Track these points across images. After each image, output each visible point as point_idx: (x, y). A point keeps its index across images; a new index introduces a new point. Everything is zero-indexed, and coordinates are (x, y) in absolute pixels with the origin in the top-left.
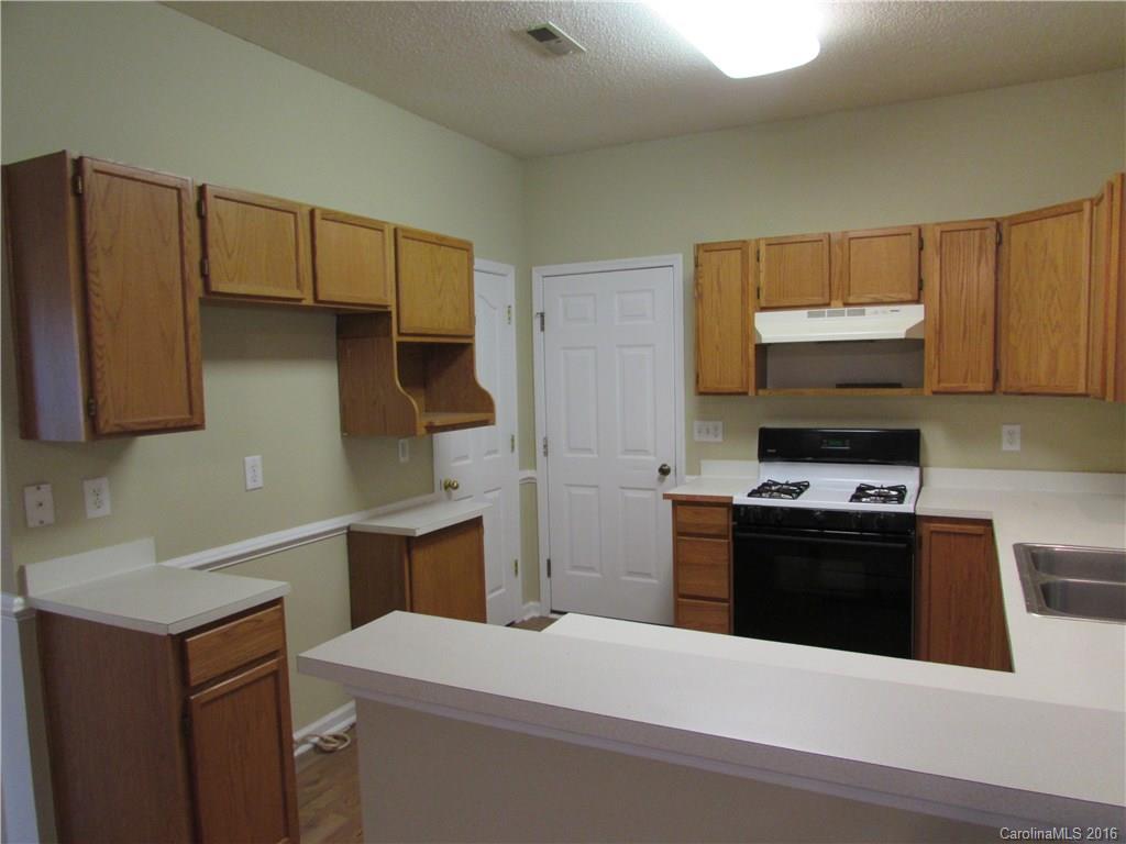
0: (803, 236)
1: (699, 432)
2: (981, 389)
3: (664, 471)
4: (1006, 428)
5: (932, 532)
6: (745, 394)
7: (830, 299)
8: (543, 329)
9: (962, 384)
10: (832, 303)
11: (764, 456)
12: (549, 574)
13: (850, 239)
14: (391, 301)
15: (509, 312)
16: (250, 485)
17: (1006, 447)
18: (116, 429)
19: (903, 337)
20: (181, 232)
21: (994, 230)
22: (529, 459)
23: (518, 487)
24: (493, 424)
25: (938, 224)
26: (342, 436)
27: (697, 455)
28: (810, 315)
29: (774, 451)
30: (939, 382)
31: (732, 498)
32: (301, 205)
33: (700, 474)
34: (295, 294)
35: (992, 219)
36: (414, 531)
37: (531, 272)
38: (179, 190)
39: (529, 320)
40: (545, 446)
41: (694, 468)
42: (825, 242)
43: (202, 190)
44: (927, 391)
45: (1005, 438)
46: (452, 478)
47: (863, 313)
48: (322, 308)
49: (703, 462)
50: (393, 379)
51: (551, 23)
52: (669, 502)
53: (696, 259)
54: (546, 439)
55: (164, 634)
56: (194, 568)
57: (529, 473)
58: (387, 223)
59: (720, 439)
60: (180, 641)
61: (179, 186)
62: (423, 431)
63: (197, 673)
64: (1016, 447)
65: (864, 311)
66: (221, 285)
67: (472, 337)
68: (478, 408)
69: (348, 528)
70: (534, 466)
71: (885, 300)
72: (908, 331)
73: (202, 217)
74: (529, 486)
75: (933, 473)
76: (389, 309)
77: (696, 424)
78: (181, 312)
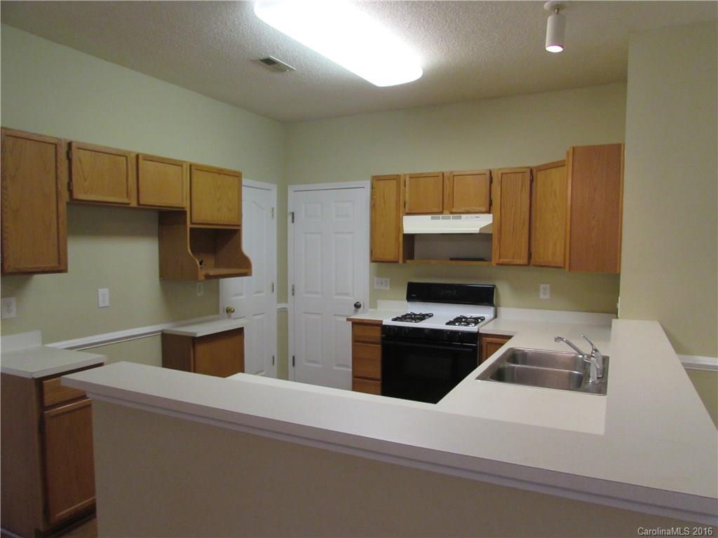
0: (429, 173)
1: (378, 283)
2: (522, 263)
3: (357, 306)
4: (542, 286)
5: (488, 343)
6: (397, 262)
7: (443, 209)
8: (293, 222)
9: (511, 260)
10: (445, 211)
11: (410, 298)
12: (294, 365)
13: (454, 176)
14: (186, 205)
15: (273, 211)
16: (101, 305)
17: (542, 296)
18: (15, 271)
19: (478, 232)
20: (56, 168)
21: (529, 173)
22: (283, 297)
23: (276, 313)
24: (251, 275)
25: (500, 169)
26: (160, 280)
27: (375, 296)
28: (432, 218)
29: (415, 295)
30: (500, 258)
31: (382, 321)
32: (130, 152)
33: (376, 307)
34: (125, 201)
35: (528, 167)
36: (196, 334)
37: (287, 188)
38: (56, 145)
39: (285, 217)
40: (293, 290)
41: (373, 305)
42: (441, 177)
43: (70, 144)
44: (494, 263)
45: (542, 291)
46: (230, 306)
47: (460, 218)
48: (142, 208)
49: (379, 301)
50: (187, 249)
51: (271, 57)
52: (350, 323)
53: (372, 185)
54: (293, 286)
55: (30, 377)
56: (67, 349)
57: (283, 305)
58: (184, 162)
59: (388, 288)
60: (40, 382)
61: (56, 143)
62: (203, 278)
63: (48, 400)
64: (548, 297)
65: (461, 217)
66: (80, 195)
67: (240, 225)
68: (242, 266)
69: (162, 331)
70: (286, 302)
71: (472, 211)
72: (481, 229)
73: (69, 159)
74: (283, 313)
75: (502, 310)
76: (185, 209)
77: (376, 279)
78: (55, 209)
